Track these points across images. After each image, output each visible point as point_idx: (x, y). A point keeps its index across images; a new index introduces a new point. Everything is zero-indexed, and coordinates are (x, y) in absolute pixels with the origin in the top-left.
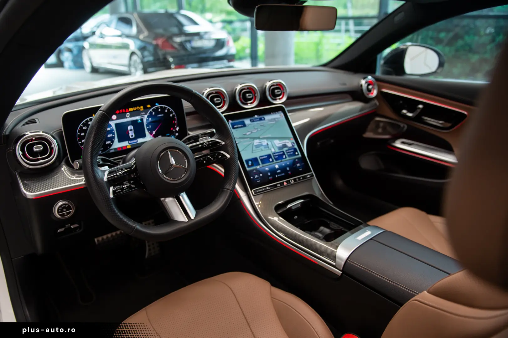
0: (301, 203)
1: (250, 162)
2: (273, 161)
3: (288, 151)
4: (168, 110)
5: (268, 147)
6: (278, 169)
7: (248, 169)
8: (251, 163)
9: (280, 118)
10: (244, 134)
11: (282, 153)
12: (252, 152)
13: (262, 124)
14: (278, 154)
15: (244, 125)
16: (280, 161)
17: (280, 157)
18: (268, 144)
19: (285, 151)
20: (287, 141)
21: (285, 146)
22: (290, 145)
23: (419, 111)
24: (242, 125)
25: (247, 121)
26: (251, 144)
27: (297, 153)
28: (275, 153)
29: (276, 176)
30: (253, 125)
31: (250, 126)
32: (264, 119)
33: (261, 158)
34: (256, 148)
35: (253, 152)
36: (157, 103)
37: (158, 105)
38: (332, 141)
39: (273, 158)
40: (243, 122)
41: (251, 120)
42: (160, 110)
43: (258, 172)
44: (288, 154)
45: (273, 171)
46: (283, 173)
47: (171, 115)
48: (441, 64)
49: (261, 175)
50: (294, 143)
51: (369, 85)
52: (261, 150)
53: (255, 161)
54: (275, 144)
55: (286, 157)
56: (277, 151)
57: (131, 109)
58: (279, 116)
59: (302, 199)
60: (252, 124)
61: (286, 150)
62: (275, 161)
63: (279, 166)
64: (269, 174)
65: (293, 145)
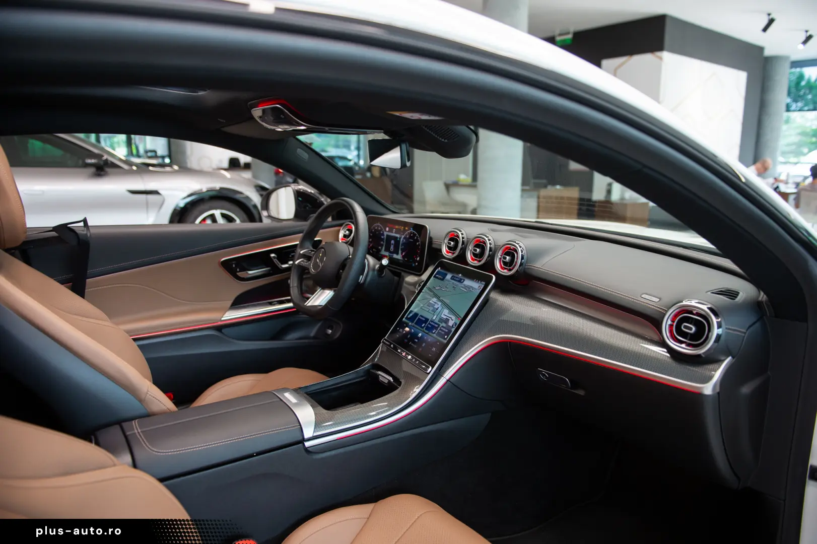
0: (388, 380)
2: (423, 327)
6: (418, 338)
8: (410, 316)
9: (476, 289)
11: (437, 326)
14: (434, 324)
15: (444, 279)
16: (428, 332)
17: (432, 328)
20: (453, 318)
21: (447, 321)
22: (451, 323)
24: (442, 278)
25: (449, 276)
26: (430, 298)
28: (432, 322)
29: (410, 343)
30: (449, 283)
32: (463, 282)
33: (421, 318)
35: (422, 307)
37: (412, 230)
39: (427, 325)
40: (446, 275)
41: (452, 277)
42: (412, 235)
44: (440, 331)
45: (413, 337)
46: (416, 345)
47: (417, 243)
50: (456, 324)
52: (428, 310)
53: (414, 317)
54: (442, 313)
55: (434, 333)
56: (437, 321)
57: (397, 227)
59: (393, 379)
61: (442, 327)
62: (425, 328)
63: (421, 336)
64: (409, 336)
65: (453, 326)
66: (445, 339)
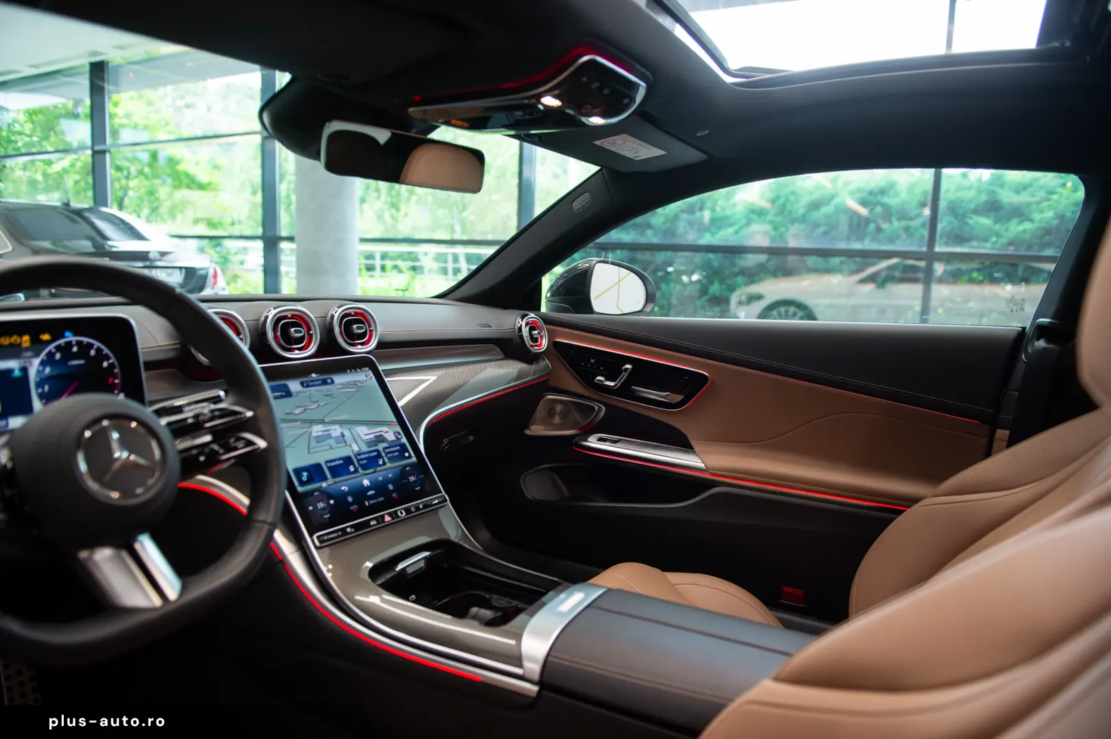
0: (423, 558)
1: (305, 474)
2: (356, 471)
3: (387, 451)
4: (99, 350)
5: (345, 442)
6: (369, 489)
7: (300, 489)
8: (307, 476)
9: (365, 381)
10: (288, 411)
11: (375, 454)
12: (309, 452)
13: (329, 393)
14: (367, 455)
15: (288, 394)
16: (372, 470)
17: (371, 461)
18: (343, 435)
19: (381, 450)
20: (385, 429)
21: (380, 439)
22: (391, 437)
23: (625, 376)
24: (284, 394)
25: (294, 386)
26: (306, 432)
27: (407, 454)
28: (359, 455)
29: (367, 504)
30: (308, 394)
31: (301, 395)
32: (333, 382)
33: (329, 464)
34: (318, 442)
35: (311, 451)
36: (70, 330)
37: (70, 337)
38: (472, 438)
39: (357, 465)
40: (286, 386)
41: (302, 384)
42: (75, 349)
43: (327, 495)
44: (390, 455)
45: (359, 493)
46: (380, 497)
47: (105, 364)
48: (650, 298)
49: (332, 502)
50: (399, 433)
51: (532, 329)
52: (329, 447)
53: (315, 472)
54: (359, 436)
55: (384, 463)
56: (365, 449)
58: (364, 377)
59: (427, 551)
60: (306, 392)
61: (385, 448)
62: (360, 470)
63: (370, 482)
64: (350, 499)
65: (397, 438)
66: (410, 457)
